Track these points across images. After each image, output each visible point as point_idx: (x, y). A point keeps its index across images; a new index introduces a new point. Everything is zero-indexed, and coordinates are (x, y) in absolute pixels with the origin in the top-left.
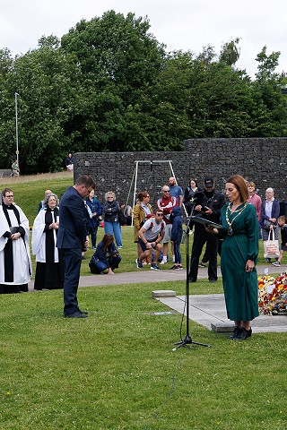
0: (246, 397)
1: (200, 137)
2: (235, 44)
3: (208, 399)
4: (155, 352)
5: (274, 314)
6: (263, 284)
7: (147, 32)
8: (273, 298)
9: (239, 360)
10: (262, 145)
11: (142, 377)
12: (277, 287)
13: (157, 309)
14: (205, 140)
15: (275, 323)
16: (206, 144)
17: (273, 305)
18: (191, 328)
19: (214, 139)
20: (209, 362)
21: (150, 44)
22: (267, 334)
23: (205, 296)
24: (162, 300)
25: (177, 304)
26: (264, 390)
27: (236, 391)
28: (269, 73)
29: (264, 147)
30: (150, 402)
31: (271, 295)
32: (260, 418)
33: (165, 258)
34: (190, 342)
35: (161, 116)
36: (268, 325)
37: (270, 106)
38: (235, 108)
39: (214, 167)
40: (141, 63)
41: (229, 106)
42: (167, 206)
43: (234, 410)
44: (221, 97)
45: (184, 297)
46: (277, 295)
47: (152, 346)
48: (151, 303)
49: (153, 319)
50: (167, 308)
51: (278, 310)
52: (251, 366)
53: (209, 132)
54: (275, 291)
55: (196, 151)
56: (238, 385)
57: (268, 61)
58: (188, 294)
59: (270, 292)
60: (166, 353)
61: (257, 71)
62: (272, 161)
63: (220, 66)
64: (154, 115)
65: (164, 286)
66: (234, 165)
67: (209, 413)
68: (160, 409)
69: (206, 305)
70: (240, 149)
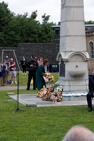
0: (36, 128)
1: (24, 42)
2: (36, 13)
3: (24, 128)
4: (7, 113)
5: (46, 101)
6: (43, 91)
7: (7, 8)
8: (46, 95)
9: (34, 116)
10: (44, 45)
11: (2, 121)
12: (47, 92)
13: (8, 99)
14: (26, 43)
15: (47, 103)
16: (26, 45)
17: (46, 97)
18: (19, 105)
19: (28, 43)
20: (25, 116)
21: (8, 12)
22: (44, 107)
23: (24, 95)
24: (10, 96)
25: (15, 97)
26: (42, 125)
27: (33, 126)
28: (46, 22)
29: (45, 46)
30: (5, 130)
31: (46, 94)
32: (40, 134)
34: (19, 110)
35: (11, 36)
36: (44, 104)
37: (47, 33)
38: (35, 34)
39: (28, 52)
40: (5, 18)
41: (33, 33)
42: (12, 65)
43: (32, 132)
44: (30, 30)
45: (17, 95)
46: (47, 94)
47: (6, 111)
48: (7, 97)
49: (7, 102)
50: (11, 98)
51: (48, 99)
52: (38, 117)
53: (27, 41)
54: (47, 93)
55: (22, 47)
56: (34, 124)
57: (46, 18)
59: (45, 93)
60: (11, 113)
61: (43, 21)
62: (47, 51)
63: (31, 19)
64: (9, 35)
65: (11, 91)
66: (35, 52)
67: (24, 133)
68: (8, 132)
69: (24, 98)
70: (37, 47)
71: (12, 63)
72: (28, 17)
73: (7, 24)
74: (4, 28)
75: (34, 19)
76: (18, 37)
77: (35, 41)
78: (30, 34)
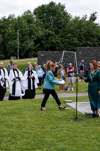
0: (96, 138)
1: (82, 46)
2: (95, 14)
3: (83, 139)
4: (65, 122)
7: (64, 9)
9: (94, 125)
11: (60, 130)
14: (84, 47)
16: (84, 49)
18: (78, 113)
19: (87, 47)
20: (84, 126)
21: (65, 14)
23: (83, 102)
24: (68, 103)
25: (73, 105)
30: (63, 139)
33: (69, 89)
34: (77, 119)
38: (94, 37)
39: (87, 57)
40: (62, 21)
41: (92, 36)
42: (70, 71)
43: (92, 143)
44: (89, 33)
45: (75, 103)
47: (64, 120)
48: (64, 105)
49: (64, 110)
50: (69, 106)
52: (98, 127)
53: (85, 45)
55: (81, 51)
56: (94, 134)
58: (77, 102)
60: (69, 122)
65: (69, 99)
66: (94, 56)
67: (83, 143)
68: (66, 142)
69: (83, 106)
70: (96, 51)
71: (70, 68)
72: (87, 20)
73: (64, 27)
74: (61, 31)
75: (93, 21)
76: (76, 41)
77: (94, 45)
78: (88, 38)
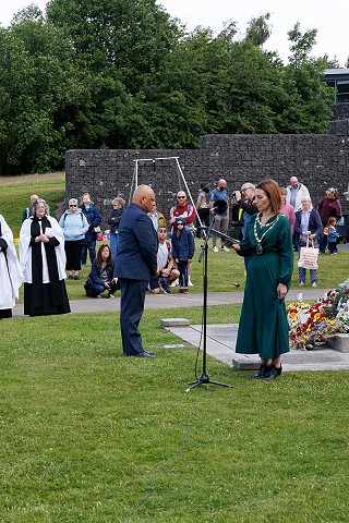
0: (274, 448)
1: (220, 132)
2: (265, 20)
3: (229, 450)
4: (164, 393)
5: (308, 349)
6: (296, 312)
7: (156, 3)
8: (308, 329)
9: (266, 404)
10: (295, 143)
11: (148, 423)
12: (312, 315)
13: (166, 341)
14: (227, 136)
15: (310, 359)
16: (227, 141)
17: (307, 337)
18: (208, 364)
19: (237, 136)
20: (230, 406)
21: (160, 17)
22: (300, 372)
23: (225, 326)
24: (172, 330)
25: (192, 335)
26: (296, 440)
27: (262, 441)
28: (304, 55)
29: (298, 146)
30: (159, 453)
31: (305, 326)
32: (291, 474)
34: (207, 382)
35: (171, 107)
36: (301, 362)
37: (305, 96)
38: (262, 101)
39: (236, 170)
40: (149, 42)
41: (254, 97)
42: (181, 216)
43: (259, 463)
44: (242, 86)
45: (200, 327)
46: (313, 326)
47: (161, 386)
48: (160, 334)
49: (162, 353)
50: (178, 340)
51: (313, 344)
52: (280, 411)
53: (231, 129)
54: (310, 321)
55: (215, 148)
56: (265, 433)
57: (303, 40)
58: (205, 323)
59: (304, 321)
60: (178, 394)
61: (292, 54)
62: (307, 162)
63: (246, 47)
64: (163, 105)
65: (175, 313)
66: (261, 167)
67: (230, 466)
68: (170, 462)
69: (226, 337)
70: (269, 148)
71: (181, 209)
72: (235, 39)
73: (157, 65)
74: (145, 77)
75: (259, 44)
76: (198, 114)
77: (262, 129)
78: (242, 102)
